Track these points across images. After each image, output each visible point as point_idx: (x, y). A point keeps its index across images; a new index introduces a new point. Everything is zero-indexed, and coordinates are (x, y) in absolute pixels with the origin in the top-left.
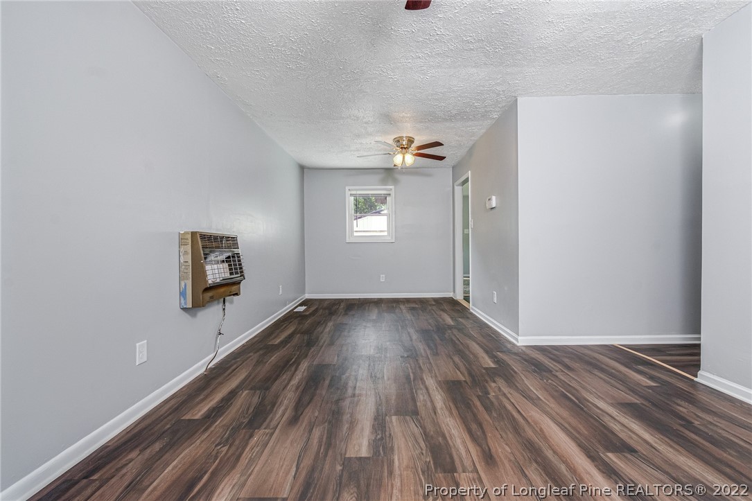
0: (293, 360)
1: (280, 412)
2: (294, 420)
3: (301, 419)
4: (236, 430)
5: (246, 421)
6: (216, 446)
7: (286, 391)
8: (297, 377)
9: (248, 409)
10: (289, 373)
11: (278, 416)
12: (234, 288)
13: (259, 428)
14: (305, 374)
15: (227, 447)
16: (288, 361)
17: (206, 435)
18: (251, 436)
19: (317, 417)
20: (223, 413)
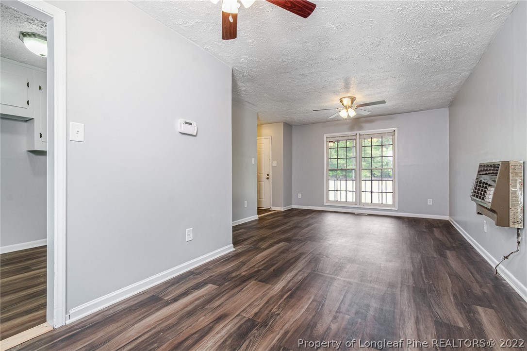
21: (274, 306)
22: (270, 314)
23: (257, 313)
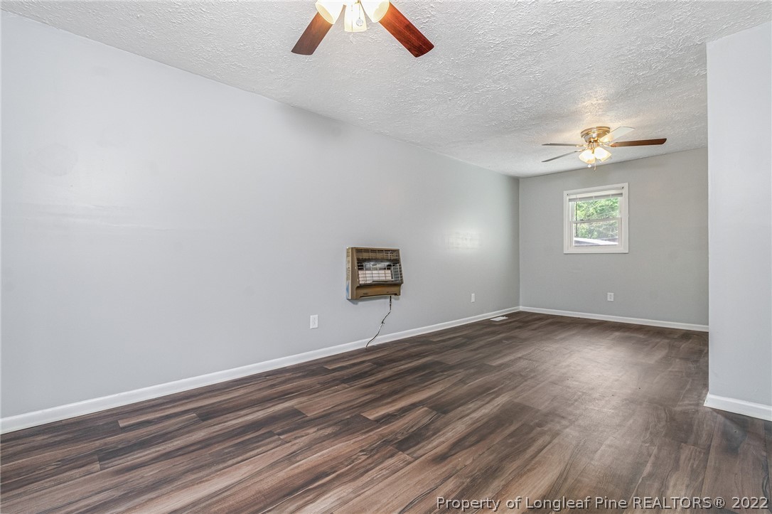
0: (497, 389)
1: (435, 443)
2: (441, 458)
3: (449, 460)
4: (386, 443)
5: (400, 438)
6: (361, 451)
7: (460, 422)
8: (483, 411)
9: (412, 427)
10: (480, 403)
11: (430, 446)
12: (394, 289)
13: (403, 451)
14: (495, 410)
15: (366, 457)
16: (490, 389)
17: (364, 437)
18: (392, 456)
19: (465, 466)
20: (390, 423)
21: (360, 463)
22: (372, 453)
23: (389, 458)
